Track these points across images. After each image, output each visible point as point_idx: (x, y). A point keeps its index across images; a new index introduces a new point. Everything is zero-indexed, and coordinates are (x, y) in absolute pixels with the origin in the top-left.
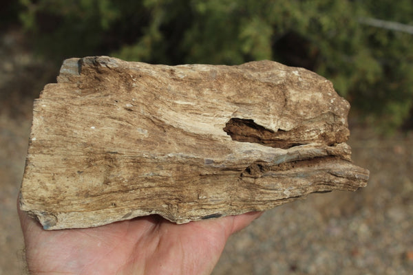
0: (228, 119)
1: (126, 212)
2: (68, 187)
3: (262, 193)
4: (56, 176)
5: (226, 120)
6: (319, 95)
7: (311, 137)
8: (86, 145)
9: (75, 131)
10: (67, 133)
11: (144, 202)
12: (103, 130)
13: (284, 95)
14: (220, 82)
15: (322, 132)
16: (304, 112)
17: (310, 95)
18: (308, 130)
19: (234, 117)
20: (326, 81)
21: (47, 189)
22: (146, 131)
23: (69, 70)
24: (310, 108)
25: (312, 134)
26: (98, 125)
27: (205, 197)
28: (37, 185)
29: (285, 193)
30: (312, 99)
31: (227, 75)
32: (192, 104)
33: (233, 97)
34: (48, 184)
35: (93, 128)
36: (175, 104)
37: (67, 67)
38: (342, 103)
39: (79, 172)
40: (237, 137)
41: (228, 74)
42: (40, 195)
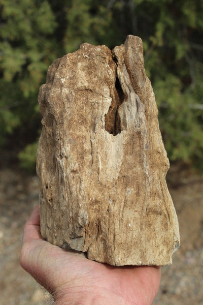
0: (106, 132)
2: (162, 237)
4: (157, 245)
5: (108, 134)
6: (80, 64)
8: (142, 229)
9: (134, 236)
10: (135, 241)
12: (131, 218)
13: (82, 90)
14: (76, 137)
15: (108, 66)
16: (95, 77)
17: (80, 72)
18: (108, 76)
19: (104, 128)
21: (163, 250)
22: (128, 189)
23: (79, 245)
24: (92, 73)
25: (110, 73)
26: (128, 222)
27: (160, 149)
28: (161, 256)
30: (83, 70)
31: (70, 132)
32: (100, 158)
33: (86, 128)
34: (160, 250)
35: (130, 225)
36: (102, 170)
37: (77, 246)
38: (86, 49)
39: (154, 231)
41: (69, 130)
42: (166, 254)
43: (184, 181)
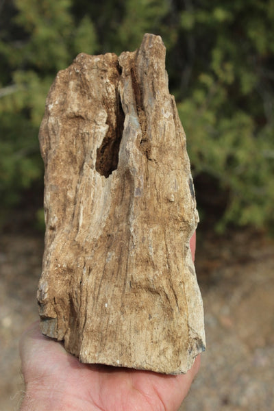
0: (97, 173)
1: (188, 272)
2: (164, 328)
3: (168, 140)
4: (154, 340)
5: (98, 175)
6: (72, 84)
7: (113, 91)
8: (123, 312)
9: (110, 322)
10: (112, 330)
11: (178, 255)
12: (109, 296)
13: (72, 118)
14: (60, 182)
15: (108, 81)
16: (89, 99)
17: (72, 93)
18: (107, 95)
19: (95, 168)
20: (58, 77)
21: (166, 348)
22: (109, 253)
23: (51, 329)
24: (85, 93)
25: (110, 90)
26: (105, 301)
27: (173, 196)
28: (162, 358)
29: (167, 117)
30: (76, 90)
31: (54, 175)
32: (82, 209)
33: (75, 168)
35: (106, 305)
36: (83, 226)
37: (49, 331)
38: (79, 61)
39: (149, 319)
40: (114, 164)
41: (53, 173)
42: (172, 355)
43: (255, 254)
